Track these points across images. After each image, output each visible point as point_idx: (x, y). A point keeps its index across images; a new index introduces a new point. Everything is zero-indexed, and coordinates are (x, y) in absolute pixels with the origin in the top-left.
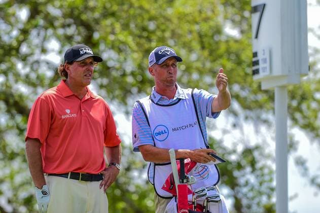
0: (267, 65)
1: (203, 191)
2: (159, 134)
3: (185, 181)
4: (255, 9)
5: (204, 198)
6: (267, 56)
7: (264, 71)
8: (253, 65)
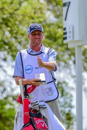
0: (71, 35)
1: (37, 102)
2: (28, 70)
3: (27, 97)
4: (65, 5)
5: (38, 106)
6: (71, 30)
7: (69, 38)
8: (64, 35)
